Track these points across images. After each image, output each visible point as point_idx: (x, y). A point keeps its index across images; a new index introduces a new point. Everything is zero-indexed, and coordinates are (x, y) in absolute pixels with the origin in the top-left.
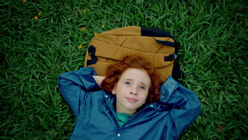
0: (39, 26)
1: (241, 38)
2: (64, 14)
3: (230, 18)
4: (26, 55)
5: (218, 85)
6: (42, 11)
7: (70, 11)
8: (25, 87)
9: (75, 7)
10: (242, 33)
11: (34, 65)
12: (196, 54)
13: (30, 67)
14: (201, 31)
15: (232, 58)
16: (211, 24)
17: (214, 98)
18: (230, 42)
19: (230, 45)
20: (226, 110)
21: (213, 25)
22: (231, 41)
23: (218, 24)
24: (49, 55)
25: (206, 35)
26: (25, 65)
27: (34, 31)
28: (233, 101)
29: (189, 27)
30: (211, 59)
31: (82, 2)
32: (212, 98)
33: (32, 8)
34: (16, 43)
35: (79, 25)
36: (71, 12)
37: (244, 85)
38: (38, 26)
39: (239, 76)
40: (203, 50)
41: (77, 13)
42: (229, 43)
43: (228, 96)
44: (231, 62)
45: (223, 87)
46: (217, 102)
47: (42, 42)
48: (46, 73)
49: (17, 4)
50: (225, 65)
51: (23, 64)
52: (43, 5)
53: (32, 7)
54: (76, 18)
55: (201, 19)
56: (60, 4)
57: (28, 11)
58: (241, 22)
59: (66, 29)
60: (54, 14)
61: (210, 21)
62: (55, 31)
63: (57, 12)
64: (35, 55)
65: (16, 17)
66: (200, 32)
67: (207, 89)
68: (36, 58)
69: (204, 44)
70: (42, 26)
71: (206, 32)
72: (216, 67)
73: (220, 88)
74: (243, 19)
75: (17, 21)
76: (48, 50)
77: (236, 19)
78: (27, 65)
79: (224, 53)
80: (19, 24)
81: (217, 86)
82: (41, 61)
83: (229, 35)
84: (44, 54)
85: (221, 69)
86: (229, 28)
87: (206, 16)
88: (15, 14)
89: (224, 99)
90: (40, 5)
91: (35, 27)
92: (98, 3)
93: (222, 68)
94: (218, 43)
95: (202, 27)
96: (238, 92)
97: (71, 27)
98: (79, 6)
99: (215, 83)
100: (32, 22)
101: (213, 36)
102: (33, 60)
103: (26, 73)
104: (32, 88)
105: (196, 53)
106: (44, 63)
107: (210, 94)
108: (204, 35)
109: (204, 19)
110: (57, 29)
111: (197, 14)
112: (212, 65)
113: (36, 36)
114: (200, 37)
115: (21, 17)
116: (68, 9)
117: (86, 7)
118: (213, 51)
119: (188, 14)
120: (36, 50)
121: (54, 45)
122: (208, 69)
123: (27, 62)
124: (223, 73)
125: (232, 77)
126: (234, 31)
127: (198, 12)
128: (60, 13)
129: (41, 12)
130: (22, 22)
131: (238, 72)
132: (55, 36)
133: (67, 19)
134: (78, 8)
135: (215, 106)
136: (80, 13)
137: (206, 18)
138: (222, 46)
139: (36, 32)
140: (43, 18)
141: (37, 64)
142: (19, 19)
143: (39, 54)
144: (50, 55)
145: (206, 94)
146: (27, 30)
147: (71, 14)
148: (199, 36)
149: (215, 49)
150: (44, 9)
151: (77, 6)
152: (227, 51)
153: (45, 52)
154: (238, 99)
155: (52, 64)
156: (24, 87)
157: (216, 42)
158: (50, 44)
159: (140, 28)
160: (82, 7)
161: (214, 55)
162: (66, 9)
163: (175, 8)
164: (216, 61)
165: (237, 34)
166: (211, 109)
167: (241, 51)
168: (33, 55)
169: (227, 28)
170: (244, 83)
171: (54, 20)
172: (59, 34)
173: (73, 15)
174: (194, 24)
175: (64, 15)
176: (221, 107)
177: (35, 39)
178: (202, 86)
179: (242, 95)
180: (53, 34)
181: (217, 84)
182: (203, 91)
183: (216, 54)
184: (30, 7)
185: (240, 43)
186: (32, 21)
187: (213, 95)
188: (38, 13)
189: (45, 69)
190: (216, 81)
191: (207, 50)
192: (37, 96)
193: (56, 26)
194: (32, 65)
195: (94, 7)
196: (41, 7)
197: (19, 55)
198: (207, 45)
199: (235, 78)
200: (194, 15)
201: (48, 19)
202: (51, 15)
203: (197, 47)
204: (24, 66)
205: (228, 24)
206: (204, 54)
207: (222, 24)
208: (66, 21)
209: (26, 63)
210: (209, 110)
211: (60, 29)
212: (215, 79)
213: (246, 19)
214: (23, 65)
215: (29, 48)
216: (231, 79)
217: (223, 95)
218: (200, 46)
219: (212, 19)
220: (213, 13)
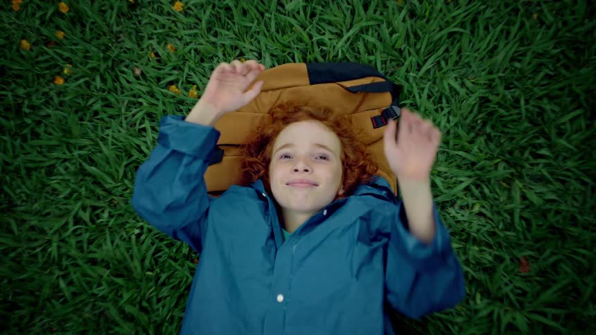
0: (70, 100)
1: (541, 51)
2: (122, 61)
3: (508, 10)
4: (50, 171)
5: (504, 168)
6: (71, 63)
7: (135, 53)
8: (62, 244)
9: (146, 43)
10: (540, 39)
11: (74, 191)
12: (444, 104)
13: (65, 198)
14: (447, 50)
15: (527, 102)
16: (467, 31)
17: (501, 200)
18: (517, 65)
19: (518, 72)
20: (534, 223)
21: (472, 32)
22: (519, 61)
23: (481, 27)
24: (104, 163)
25: (460, 58)
26: (52, 195)
27: (61, 113)
28: (544, 200)
29: (418, 47)
30: (480, 112)
31: (160, 28)
32: (496, 199)
33: (46, 61)
34: (23, 148)
35: (163, 82)
36: (138, 54)
37: (565, 159)
38: (67, 99)
39: (548, 139)
40: (457, 93)
41: (153, 54)
42: (516, 68)
43: (532, 189)
44: (527, 110)
45: (518, 172)
46: (509, 207)
47: (84, 135)
48: (103, 205)
49: (9, 55)
50: (513, 121)
51: (48, 193)
52: (72, 49)
53: (47, 57)
54: (153, 67)
55: (442, 23)
56: (110, 39)
57: (37, 68)
58: (535, 16)
59: (134, 96)
60: (99, 65)
61: (462, 25)
62: (109, 105)
63: (106, 59)
64: (72, 168)
65: (13, 86)
66: (446, 54)
67: (483, 182)
68: (75, 174)
69: (459, 79)
70: (76, 97)
71: (459, 52)
72: (493, 127)
73: (512, 174)
74: (539, 8)
75: (18, 96)
76: (101, 152)
77: (522, 10)
78: (58, 195)
79: (507, 92)
80: (23, 103)
81: (503, 170)
82: (88, 178)
83: (513, 50)
84: (92, 162)
85: (506, 130)
86: (508, 33)
87: (453, 15)
88: (10, 80)
89: (524, 197)
90: (65, 51)
91: (61, 104)
92: (197, 24)
93: (510, 128)
94: (490, 73)
95: (447, 41)
96: (555, 176)
97: (145, 89)
98: (155, 37)
99: (496, 164)
100: (52, 93)
101: (476, 57)
102: (69, 180)
103: (58, 212)
104: (79, 245)
105: (442, 103)
106: (96, 183)
107: (491, 192)
108: (455, 58)
109: (448, 24)
110: (113, 100)
111: (431, 13)
112: (484, 124)
113: (67, 123)
114: (447, 64)
115: (24, 85)
116: (129, 50)
117: (171, 37)
118: (480, 92)
119: (409, 16)
120: (73, 155)
121: (113, 137)
122: (478, 135)
123: (57, 186)
124: (512, 139)
125: (534, 146)
126: (522, 39)
127: (432, 8)
128: (114, 61)
129: (68, 65)
130: (29, 96)
131: (546, 130)
132: (111, 117)
133: (133, 72)
134: (154, 42)
135: (506, 218)
136: (160, 53)
137: (454, 17)
138: (500, 78)
139: (65, 115)
140: (77, 79)
141: (81, 187)
142: (21, 92)
143: (80, 164)
144: (108, 163)
145: (481, 193)
146: (43, 113)
147: (139, 59)
148: (443, 63)
149: (485, 86)
150: (74, 58)
151: (150, 38)
152: (512, 86)
153: (94, 157)
154: (557, 193)
155: (115, 181)
156: (59, 247)
157: (483, 70)
158: (102, 137)
159: (303, 66)
160: (163, 40)
161: (484, 101)
162: (126, 48)
163: (377, 6)
164: (491, 114)
165: (529, 45)
166: (497, 227)
167: (545, 82)
168: (66, 168)
169: (505, 34)
170: (564, 154)
171: (104, 80)
172: (120, 109)
173: (144, 61)
174: (427, 36)
175: (124, 64)
176: (522, 218)
177: (67, 132)
178: (470, 177)
179: (563, 182)
180: (105, 112)
181: (502, 166)
182: (473, 188)
183: (490, 98)
184: (41, 58)
185: (541, 65)
186: (51, 90)
187: (497, 193)
188: (62, 69)
189: (101, 197)
190: (499, 160)
191: (468, 92)
192: (93, 262)
193: (109, 93)
194: (68, 191)
195: (190, 35)
196: (66, 54)
197: (34, 174)
198: (465, 80)
199: (541, 146)
200: (424, 17)
201: (87, 79)
202: (94, 69)
203: (444, 88)
204: (52, 198)
205: (505, 24)
206: (463, 101)
207: (492, 25)
208: (132, 79)
209: (54, 190)
210: (493, 228)
211: (121, 97)
212: (495, 156)
213: (544, 6)
214: (48, 196)
215: (55, 154)
216: (534, 150)
217: (520, 189)
218: (449, 85)
219: (467, 18)
220: (467, 5)
